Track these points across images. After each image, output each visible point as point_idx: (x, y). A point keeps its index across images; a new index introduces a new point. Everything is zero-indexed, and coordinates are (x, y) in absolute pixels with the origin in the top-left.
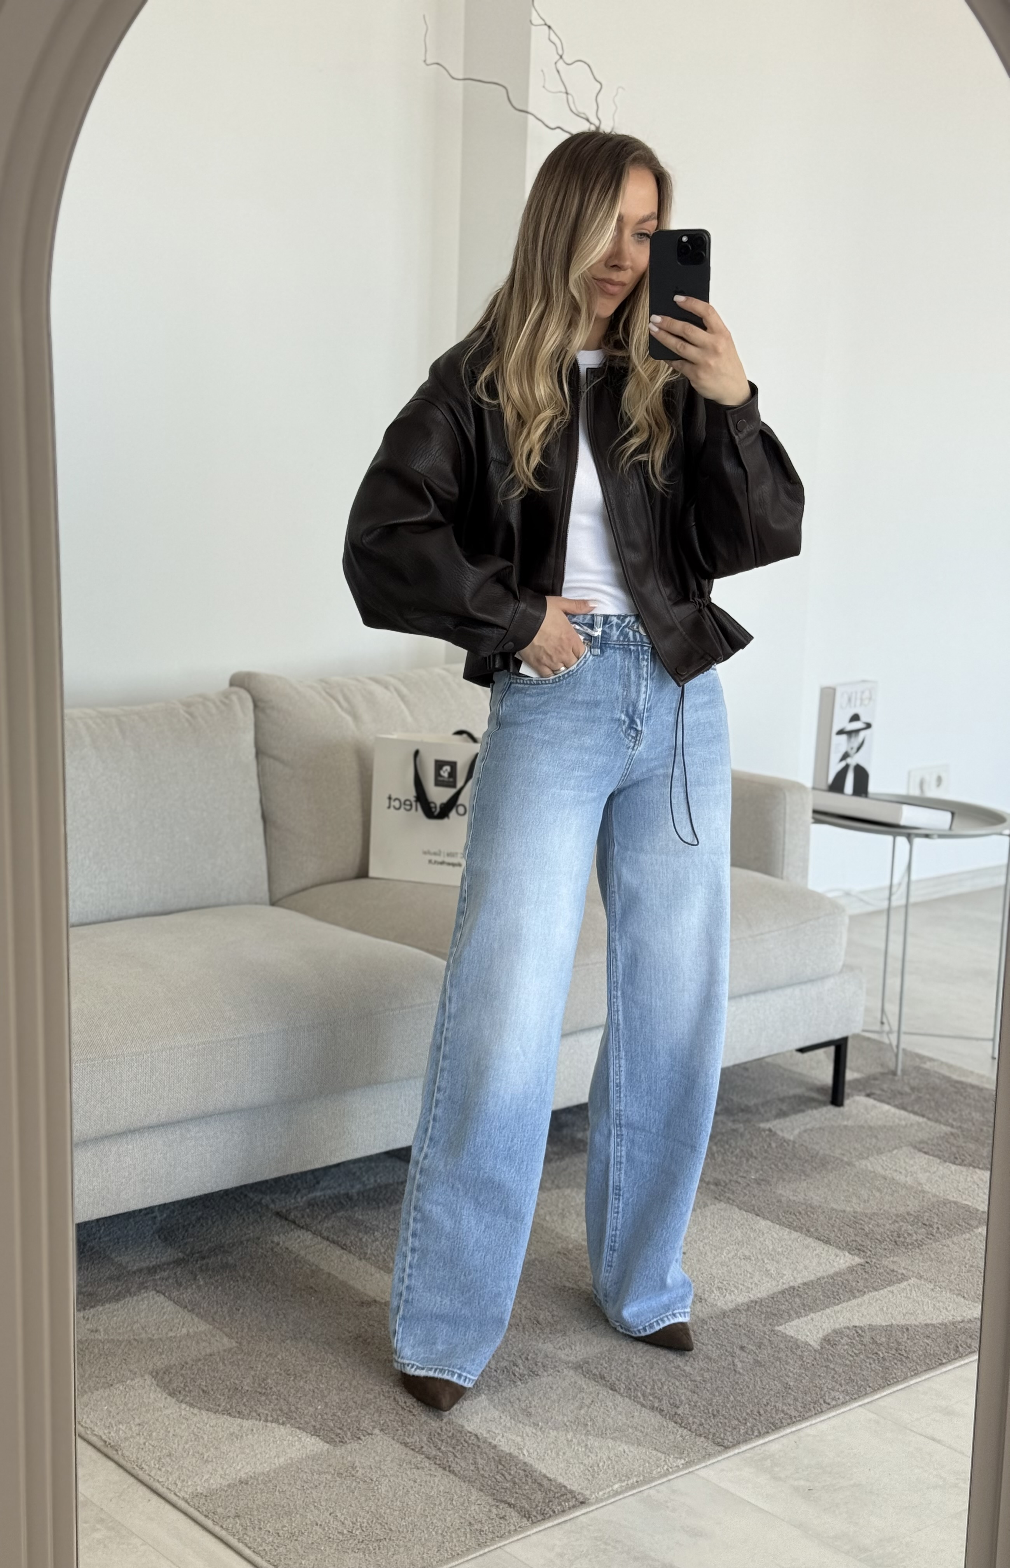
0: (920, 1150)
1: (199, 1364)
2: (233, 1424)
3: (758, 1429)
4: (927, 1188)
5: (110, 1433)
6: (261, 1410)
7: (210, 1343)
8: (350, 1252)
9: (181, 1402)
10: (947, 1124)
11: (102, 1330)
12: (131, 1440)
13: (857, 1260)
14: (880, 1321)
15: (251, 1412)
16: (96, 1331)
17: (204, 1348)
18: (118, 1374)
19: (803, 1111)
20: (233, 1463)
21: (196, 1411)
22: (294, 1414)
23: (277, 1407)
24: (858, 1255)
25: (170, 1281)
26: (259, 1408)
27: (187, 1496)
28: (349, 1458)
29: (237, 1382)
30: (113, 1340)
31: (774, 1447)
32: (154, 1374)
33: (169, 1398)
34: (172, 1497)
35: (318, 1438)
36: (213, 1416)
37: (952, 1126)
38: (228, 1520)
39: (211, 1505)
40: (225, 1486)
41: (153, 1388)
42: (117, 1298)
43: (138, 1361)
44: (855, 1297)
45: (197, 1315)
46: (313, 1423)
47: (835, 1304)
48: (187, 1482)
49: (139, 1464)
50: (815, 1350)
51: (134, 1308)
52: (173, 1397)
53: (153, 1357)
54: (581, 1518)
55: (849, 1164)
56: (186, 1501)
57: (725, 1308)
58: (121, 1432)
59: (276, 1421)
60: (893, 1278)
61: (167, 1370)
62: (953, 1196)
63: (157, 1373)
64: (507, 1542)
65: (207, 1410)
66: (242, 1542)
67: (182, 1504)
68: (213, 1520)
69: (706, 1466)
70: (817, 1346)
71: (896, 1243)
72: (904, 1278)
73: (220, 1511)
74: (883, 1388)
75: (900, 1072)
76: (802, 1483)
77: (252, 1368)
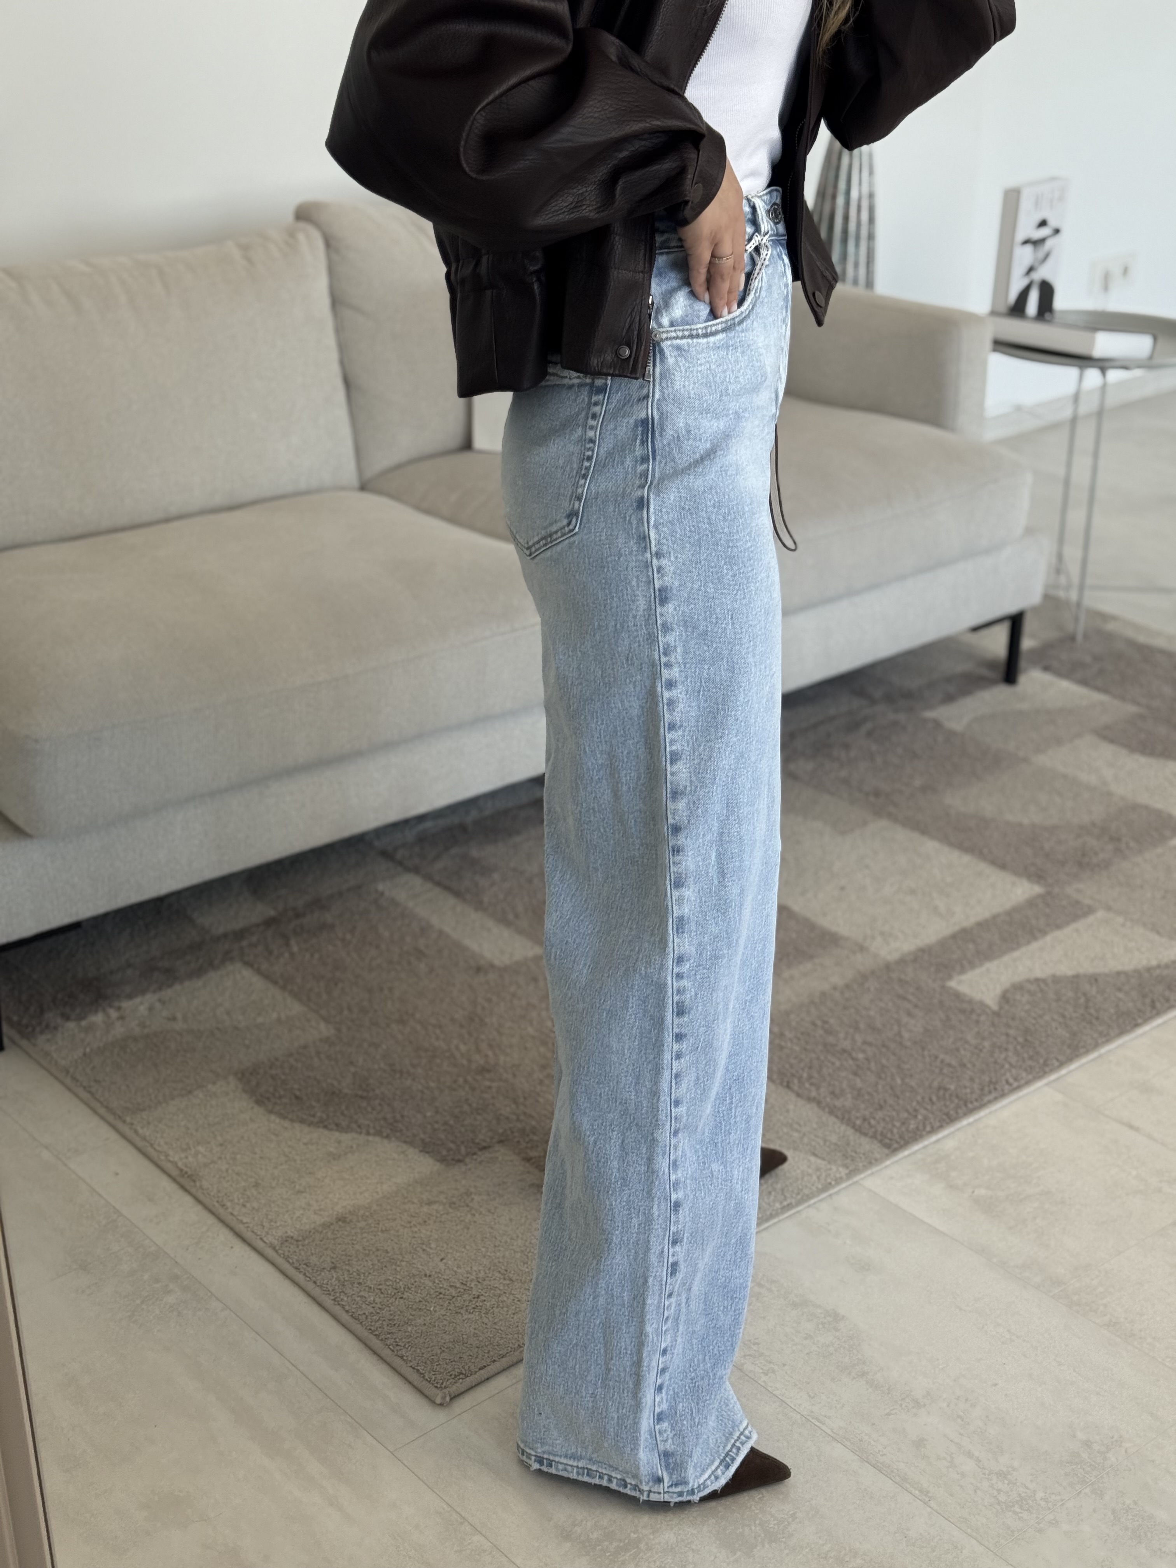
0: (1105, 738)
1: (292, 1060)
2: (329, 1139)
3: (931, 1123)
4: (1113, 787)
5: (187, 1157)
6: (362, 1121)
7: (304, 1031)
8: (465, 900)
9: (270, 1112)
10: (1134, 702)
11: (179, 1016)
12: (212, 1166)
13: (1038, 889)
14: (1065, 969)
15: (350, 1123)
16: (174, 1019)
17: (297, 1037)
18: (198, 1078)
19: (971, 693)
20: (329, 1193)
21: (286, 1124)
22: (401, 1124)
23: (380, 1115)
24: (1038, 883)
25: (260, 948)
26: (359, 1116)
27: (275, 1242)
29: (334, 1082)
30: (192, 1031)
31: (950, 1144)
32: (239, 1075)
33: (256, 1107)
34: (260, 1245)
35: (428, 1155)
36: (306, 1129)
37: (1140, 705)
38: (323, 1274)
39: (303, 1253)
40: (320, 1225)
41: (237, 1094)
42: (199, 972)
43: (221, 1058)
44: (1035, 938)
45: (290, 993)
46: (422, 1135)
47: (1013, 949)
48: (276, 1222)
49: (220, 1198)
50: (993, 1013)
51: (217, 986)
52: (261, 1106)
53: (238, 1051)
55: (1026, 760)
56: (274, 1248)
57: (889, 958)
58: (200, 1156)
59: (379, 1133)
60: (1077, 912)
61: (254, 1069)
62: (1143, 798)
65: (300, 1122)
66: (340, 1304)
67: (270, 1252)
68: (305, 1274)
69: (872, 1174)
70: (995, 1007)
71: (1080, 865)
72: (1090, 911)
73: (314, 1260)
74: (1070, 1060)
75: (1080, 637)
76: (982, 1192)
77: (351, 1063)
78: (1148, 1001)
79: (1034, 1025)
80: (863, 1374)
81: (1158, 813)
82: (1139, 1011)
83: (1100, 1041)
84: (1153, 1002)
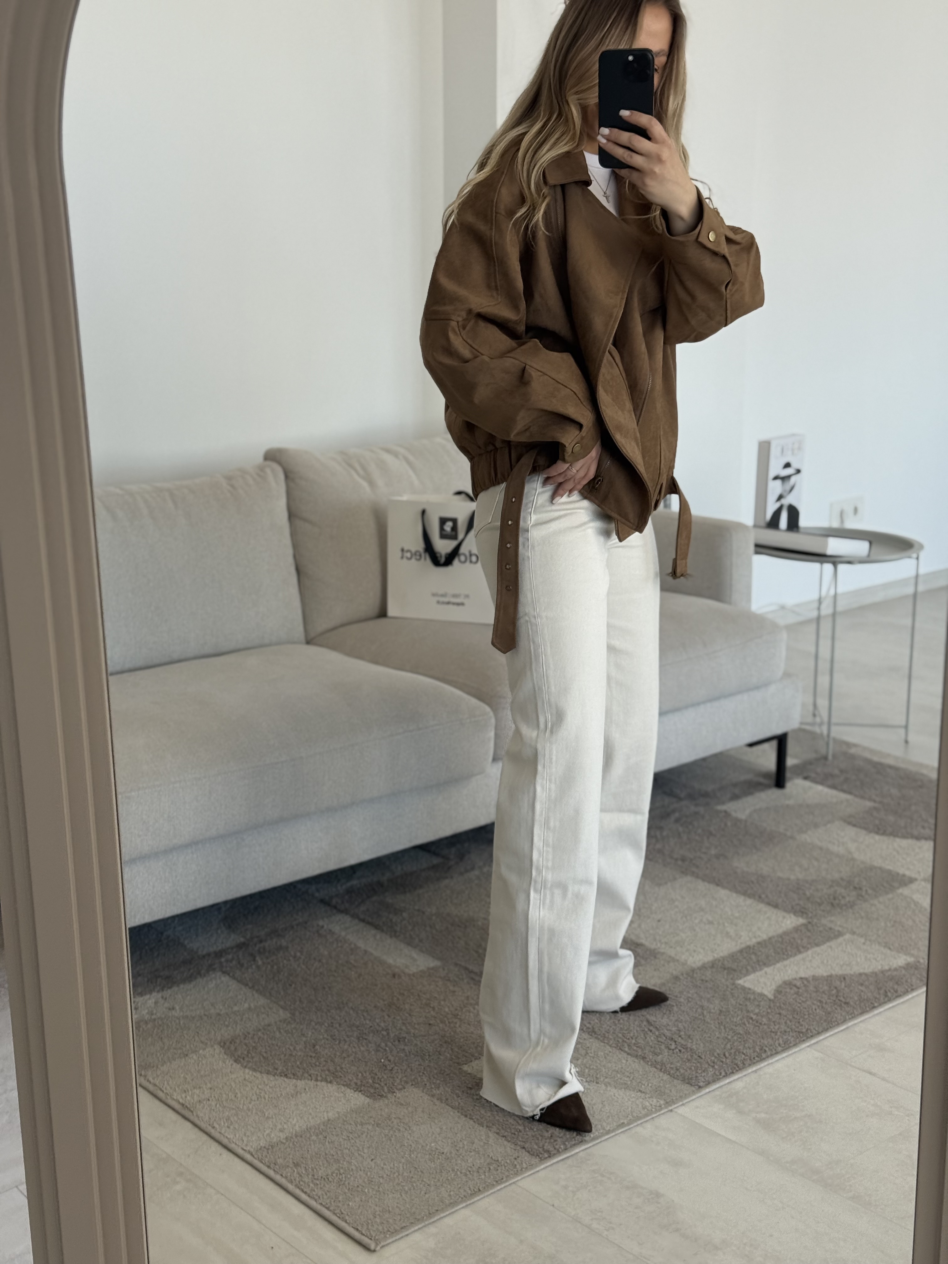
0: (850, 823)
1: (260, 1033)
2: (288, 1085)
3: (725, 1071)
4: (856, 855)
5: (186, 1097)
6: (312, 1072)
7: (268, 1015)
8: (383, 931)
9: (245, 1067)
10: (870, 799)
11: (177, 1008)
12: (204, 1102)
13: (801, 921)
14: (822, 972)
15: (303, 1073)
16: (173, 1008)
17: (263, 1019)
18: (192, 1046)
19: (751, 794)
20: (290, 1118)
21: (258, 1075)
22: (340, 1073)
23: (325, 1068)
24: (802, 917)
25: (234, 962)
26: (310, 1069)
27: (252, 1150)
28: (386, 1110)
29: (292, 1048)
30: (187, 1017)
31: (739, 1085)
32: (222, 1044)
33: (235, 1064)
34: (240, 1152)
35: (360, 1093)
36: (272, 1078)
37: (875, 801)
38: (287, 1170)
39: (272, 1157)
40: (283, 1139)
41: (221, 1056)
42: (190, 979)
43: (209, 1033)
44: (800, 952)
45: (257, 991)
46: (355, 1080)
47: (784, 959)
48: (252, 1138)
49: (211, 1123)
50: (770, 1000)
51: (204, 988)
52: (238, 1064)
53: (221, 1029)
54: (581, 1154)
55: (792, 837)
56: (252, 1155)
57: (694, 966)
58: (195, 1096)
59: (325, 1080)
60: (832, 935)
61: (233, 1040)
62: (878, 863)
63: (225, 1043)
64: (519, 1178)
65: (268, 1074)
66: (299, 1189)
67: (248, 1157)
68: (274, 1170)
69: (683, 1105)
70: (771, 996)
71: (832, 905)
72: (840, 934)
73: (280, 1161)
74: (826, 1030)
75: (830, 757)
76: (763, 1115)
77: (303, 1035)
78: (882, 992)
79: (799, 1007)
80: (677, 1230)
81: (889, 872)
82: (876, 998)
83: (847, 1017)
84: (886, 992)
